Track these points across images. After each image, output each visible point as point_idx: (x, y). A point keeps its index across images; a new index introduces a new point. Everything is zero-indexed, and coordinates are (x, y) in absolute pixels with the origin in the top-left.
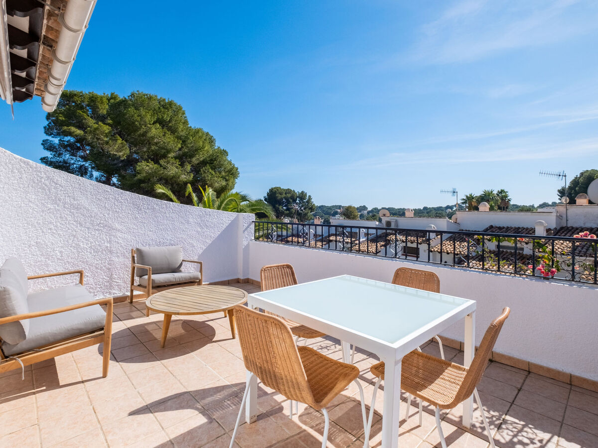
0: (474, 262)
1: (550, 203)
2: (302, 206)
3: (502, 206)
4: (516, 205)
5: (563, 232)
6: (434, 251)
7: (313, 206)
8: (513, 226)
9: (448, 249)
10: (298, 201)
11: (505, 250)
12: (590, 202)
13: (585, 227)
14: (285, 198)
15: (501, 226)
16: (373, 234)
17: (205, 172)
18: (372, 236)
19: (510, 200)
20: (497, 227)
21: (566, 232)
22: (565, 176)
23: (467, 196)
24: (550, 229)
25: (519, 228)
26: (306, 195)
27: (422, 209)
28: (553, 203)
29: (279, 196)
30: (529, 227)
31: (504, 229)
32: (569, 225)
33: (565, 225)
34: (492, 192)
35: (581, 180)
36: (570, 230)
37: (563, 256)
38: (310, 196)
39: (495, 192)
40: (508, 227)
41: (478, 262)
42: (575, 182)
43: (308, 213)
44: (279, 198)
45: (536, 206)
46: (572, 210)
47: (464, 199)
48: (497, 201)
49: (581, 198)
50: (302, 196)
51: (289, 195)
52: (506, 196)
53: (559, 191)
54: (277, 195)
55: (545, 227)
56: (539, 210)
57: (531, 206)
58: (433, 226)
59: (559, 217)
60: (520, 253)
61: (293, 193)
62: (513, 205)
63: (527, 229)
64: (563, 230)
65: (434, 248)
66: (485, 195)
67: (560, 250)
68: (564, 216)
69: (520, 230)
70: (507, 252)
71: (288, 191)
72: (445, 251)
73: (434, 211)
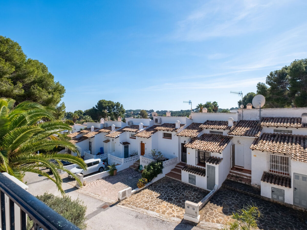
0: (199, 141)
1: (235, 108)
2: (118, 110)
3: (215, 109)
4: (221, 109)
5: (241, 123)
6: (179, 135)
7: (124, 110)
8: (218, 121)
9: (186, 134)
10: (115, 108)
11: (214, 134)
12: (253, 107)
13: (251, 120)
14: (108, 106)
15: (213, 120)
16: (148, 126)
17: (34, 89)
18: (148, 127)
19: (218, 107)
20: (210, 121)
21: (242, 123)
22: (242, 94)
23: (199, 105)
24: (235, 121)
25: (221, 121)
26: (120, 104)
27: (180, 111)
28: (236, 108)
29: (104, 105)
30: (225, 121)
31: (214, 122)
32: (244, 120)
33: (242, 119)
34: (210, 103)
35: (247, 97)
36: (244, 122)
37: (241, 136)
38: (122, 105)
39: (212, 103)
40: (216, 121)
41: (201, 141)
42: (245, 98)
43: (121, 114)
44: (104, 106)
45: (229, 109)
46: (245, 111)
47: (198, 106)
48: (212, 107)
49: (248, 105)
50: (118, 105)
51: (110, 104)
52: (217, 105)
53: (238, 102)
54: (103, 104)
55: (233, 121)
56: (231, 111)
57: (227, 109)
58: (178, 121)
59: (239, 115)
60: (221, 135)
61: (112, 103)
62: (220, 109)
63: (225, 122)
64: (241, 122)
65: (179, 134)
66: (207, 104)
67: (240, 133)
68: (242, 115)
69: (221, 122)
70: (215, 135)
71: (110, 102)
72: (185, 135)
73: (185, 112)
